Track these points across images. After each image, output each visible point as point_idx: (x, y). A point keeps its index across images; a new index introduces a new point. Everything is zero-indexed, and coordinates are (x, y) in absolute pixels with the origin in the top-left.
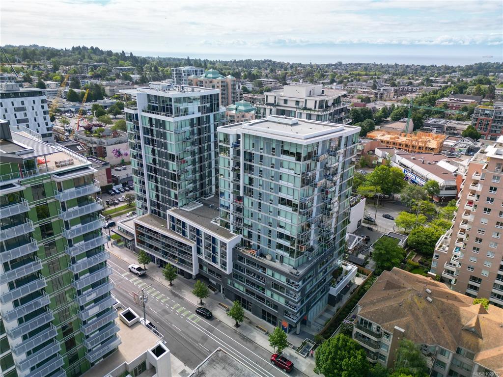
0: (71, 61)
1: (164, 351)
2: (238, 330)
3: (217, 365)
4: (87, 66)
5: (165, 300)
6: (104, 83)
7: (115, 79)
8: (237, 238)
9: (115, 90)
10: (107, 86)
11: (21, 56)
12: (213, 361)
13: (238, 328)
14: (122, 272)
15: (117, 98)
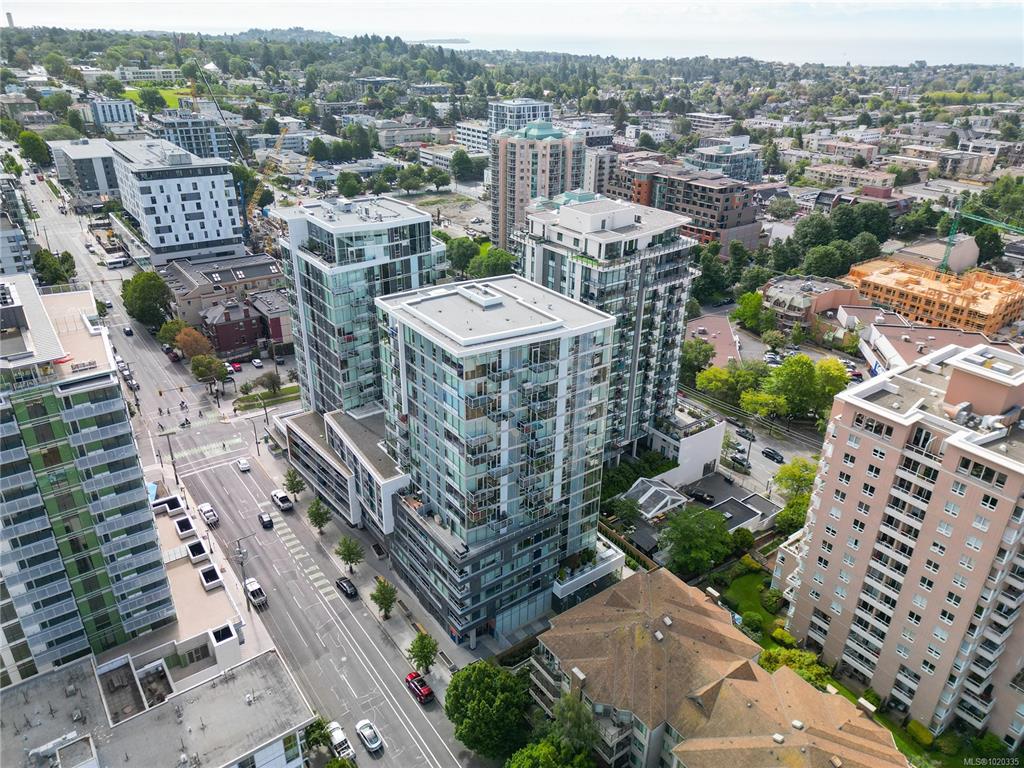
0: (340, 72)
1: (231, 635)
2: (385, 624)
3: (258, 671)
4: (364, 83)
5: (301, 556)
6: (380, 122)
7: (403, 113)
8: (402, 479)
9: (395, 139)
10: (382, 129)
11: (259, 59)
12: (256, 664)
13: (386, 622)
14: (260, 500)
15: (395, 154)
